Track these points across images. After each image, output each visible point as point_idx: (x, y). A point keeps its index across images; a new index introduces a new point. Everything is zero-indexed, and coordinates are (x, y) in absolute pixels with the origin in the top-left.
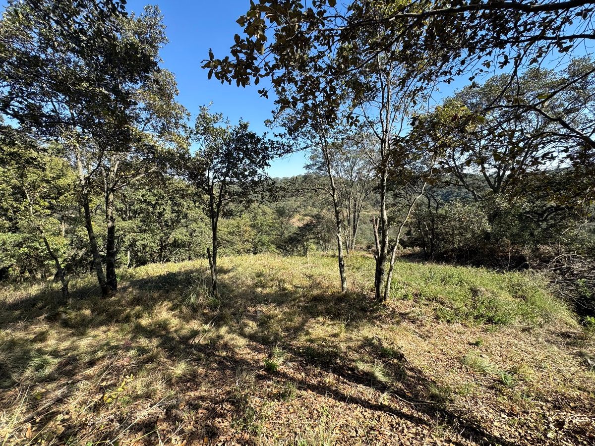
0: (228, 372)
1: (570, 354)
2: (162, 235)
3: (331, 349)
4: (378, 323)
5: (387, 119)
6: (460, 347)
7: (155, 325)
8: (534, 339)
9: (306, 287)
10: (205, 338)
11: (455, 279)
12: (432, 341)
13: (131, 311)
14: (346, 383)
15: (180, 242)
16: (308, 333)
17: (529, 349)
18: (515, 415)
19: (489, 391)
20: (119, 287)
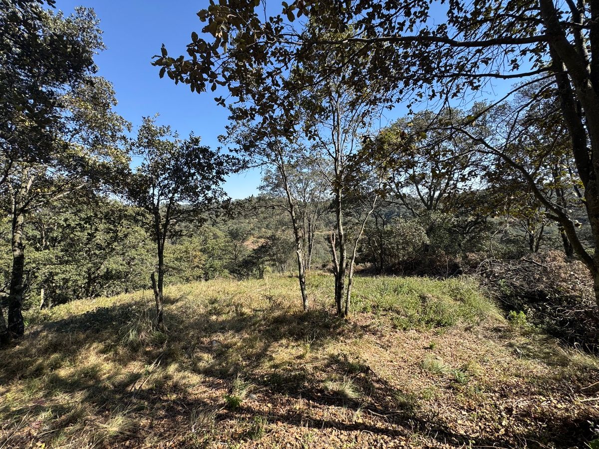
0: (180, 418)
1: (503, 346)
2: (90, 265)
3: (297, 373)
4: (342, 338)
5: (338, 140)
6: (417, 353)
7: (80, 375)
8: (475, 336)
9: (266, 309)
10: (148, 381)
11: (405, 289)
12: (393, 350)
13: (43, 361)
14: (317, 407)
15: (114, 272)
16: (271, 359)
17: (472, 346)
18: (473, 410)
19: (448, 391)
20: (27, 332)
